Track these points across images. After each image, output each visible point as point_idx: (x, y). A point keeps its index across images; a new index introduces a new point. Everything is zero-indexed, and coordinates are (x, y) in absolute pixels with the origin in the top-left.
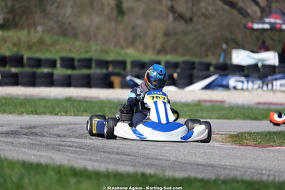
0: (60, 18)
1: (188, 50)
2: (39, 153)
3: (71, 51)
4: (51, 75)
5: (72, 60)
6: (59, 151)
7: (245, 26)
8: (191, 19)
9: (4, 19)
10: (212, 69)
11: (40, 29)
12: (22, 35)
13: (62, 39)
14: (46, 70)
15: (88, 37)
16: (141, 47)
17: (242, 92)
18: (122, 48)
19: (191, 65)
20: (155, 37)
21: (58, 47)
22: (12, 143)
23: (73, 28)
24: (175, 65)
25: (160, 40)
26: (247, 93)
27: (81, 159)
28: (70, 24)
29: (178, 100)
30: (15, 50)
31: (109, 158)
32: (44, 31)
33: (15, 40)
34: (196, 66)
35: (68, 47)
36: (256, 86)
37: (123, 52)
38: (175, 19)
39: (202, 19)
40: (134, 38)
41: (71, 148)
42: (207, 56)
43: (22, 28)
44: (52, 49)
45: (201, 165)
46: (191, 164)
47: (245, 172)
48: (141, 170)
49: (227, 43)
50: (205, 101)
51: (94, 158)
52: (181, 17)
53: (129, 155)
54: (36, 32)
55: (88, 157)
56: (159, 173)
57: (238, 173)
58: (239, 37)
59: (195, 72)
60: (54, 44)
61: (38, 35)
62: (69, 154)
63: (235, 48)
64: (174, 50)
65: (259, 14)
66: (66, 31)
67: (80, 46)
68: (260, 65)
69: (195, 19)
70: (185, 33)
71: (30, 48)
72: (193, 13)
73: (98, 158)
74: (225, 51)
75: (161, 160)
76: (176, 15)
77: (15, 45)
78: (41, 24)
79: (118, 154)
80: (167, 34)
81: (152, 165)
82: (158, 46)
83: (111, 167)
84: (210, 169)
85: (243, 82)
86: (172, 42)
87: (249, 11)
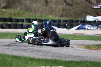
0: (25, 5)
1: (71, 16)
2: (18, 52)
3: (29, 16)
4: (22, 25)
5: (30, 19)
6: (25, 51)
7: (91, 7)
8: (72, 5)
9: (6, 5)
10: (79, 22)
11: (18, 8)
12: (12, 11)
13: (26, 12)
14: (20, 23)
15: (35, 11)
16: (54, 15)
17: (90, 30)
18: (47, 15)
19: (72, 21)
20: (59, 11)
21: (25, 15)
22: (9, 49)
23: (30, 8)
24: (66, 21)
25: (61, 12)
26: (92, 31)
27: (33, 54)
28: (29, 7)
29: (67, 33)
30: (10, 16)
31: (43, 54)
32: (20, 9)
33: (9, 12)
34: (74, 21)
35: (28, 15)
36: (95, 28)
37: (48, 16)
38: (66, 5)
39: (76, 5)
40: (52, 11)
41: (29, 51)
42: (78, 18)
43: (12, 8)
44: (23, 15)
45: (76, 56)
46: (72, 56)
47: (91, 59)
48: (54, 58)
49: (85, 13)
50: (77, 34)
51: (38, 54)
52: (68, 4)
53: (50, 53)
54: (17, 9)
55: (35, 54)
56: (61, 59)
57: (89, 59)
58: (89, 11)
59: (73, 23)
60: (23, 14)
61: (18, 11)
62: (29, 52)
63: (88, 15)
64: (66, 16)
65: (96, 3)
66: (28, 9)
67: (32, 15)
68: (96, 21)
69: (73, 5)
70: (70, 10)
71: (15, 15)
72: (72, 3)
73: (39, 54)
74: (84, 16)
75: (61, 54)
76: (67, 3)
77: (9, 14)
78: (18, 7)
79: (46, 52)
80: (63, 10)
81: (58, 56)
82: (60, 14)
83: (44, 57)
84: (79, 58)
85: (90, 27)
86: (65, 13)
87: (92, 2)
